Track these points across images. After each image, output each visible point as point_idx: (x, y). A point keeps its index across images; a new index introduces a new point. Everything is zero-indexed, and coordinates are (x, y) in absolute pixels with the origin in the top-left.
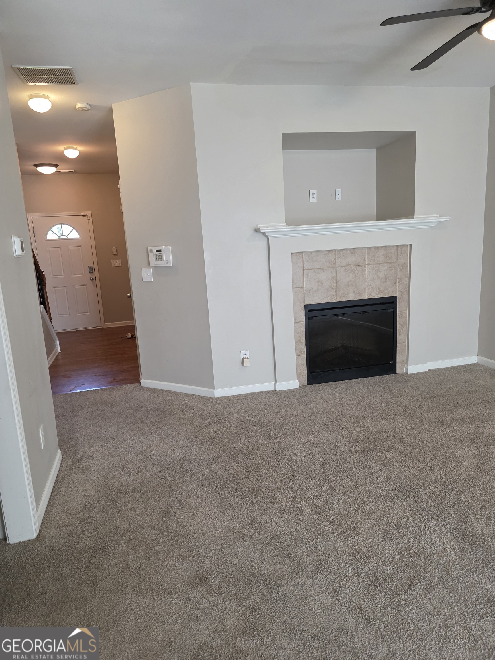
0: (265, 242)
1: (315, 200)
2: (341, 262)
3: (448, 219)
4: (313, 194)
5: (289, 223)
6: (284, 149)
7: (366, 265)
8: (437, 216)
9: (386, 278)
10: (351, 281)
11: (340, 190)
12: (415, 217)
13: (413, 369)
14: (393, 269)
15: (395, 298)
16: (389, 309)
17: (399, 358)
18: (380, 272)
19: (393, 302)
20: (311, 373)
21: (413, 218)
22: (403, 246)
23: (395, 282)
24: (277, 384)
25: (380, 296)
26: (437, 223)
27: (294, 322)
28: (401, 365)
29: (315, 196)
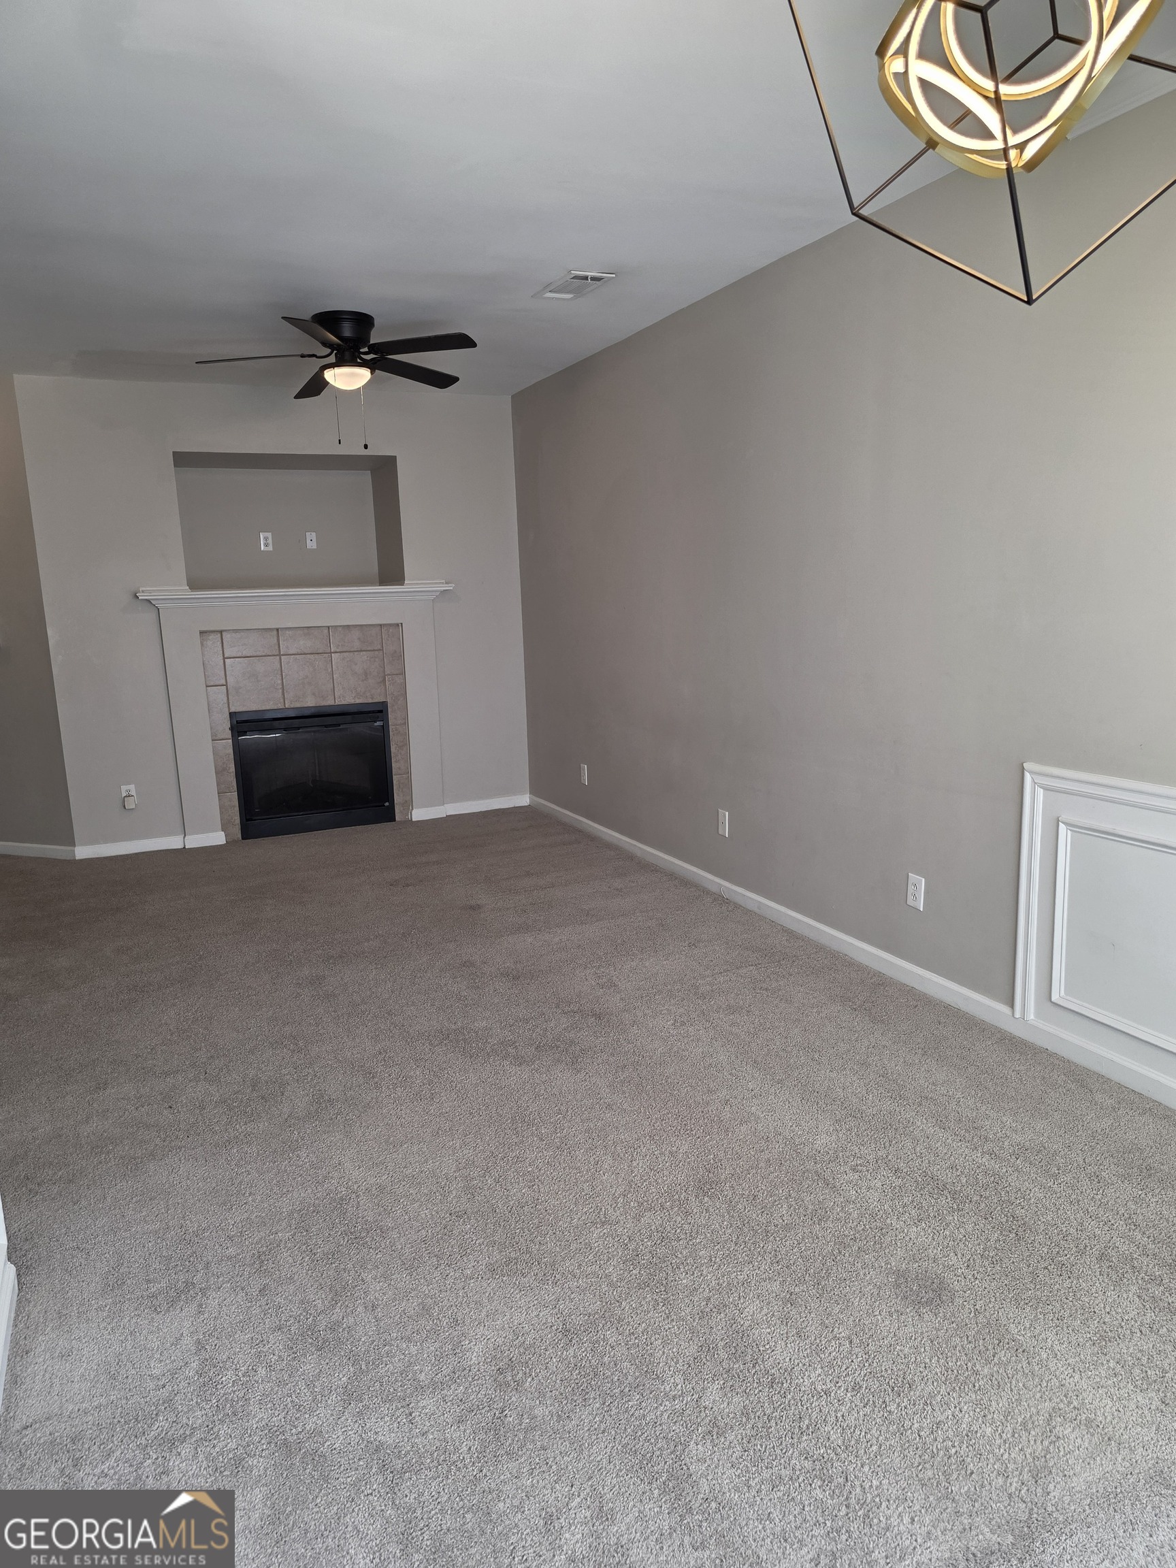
0: (154, 615)
1: (270, 548)
2: (287, 647)
3: (452, 588)
4: (266, 539)
5: (194, 585)
6: (175, 466)
7: (331, 653)
8: (443, 583)
9: (366, 674)
10: (307, 677)
11: (314, 534)
12: (406, 582)
13: (419, 814)
14: (377, 660)
15: (385, 704)
16: (375, 722)
17: (398, 798)
18: (356, 664)
19: (381, 711)
20: (247, 820)
21: (402, 584)
22: (390, 625)
23: (381, 679)
24: (186, 838)
25: (358, 701)
26: (438, 593)
27: (212, 740)
28: (402, 808)
29: (270, 541)
